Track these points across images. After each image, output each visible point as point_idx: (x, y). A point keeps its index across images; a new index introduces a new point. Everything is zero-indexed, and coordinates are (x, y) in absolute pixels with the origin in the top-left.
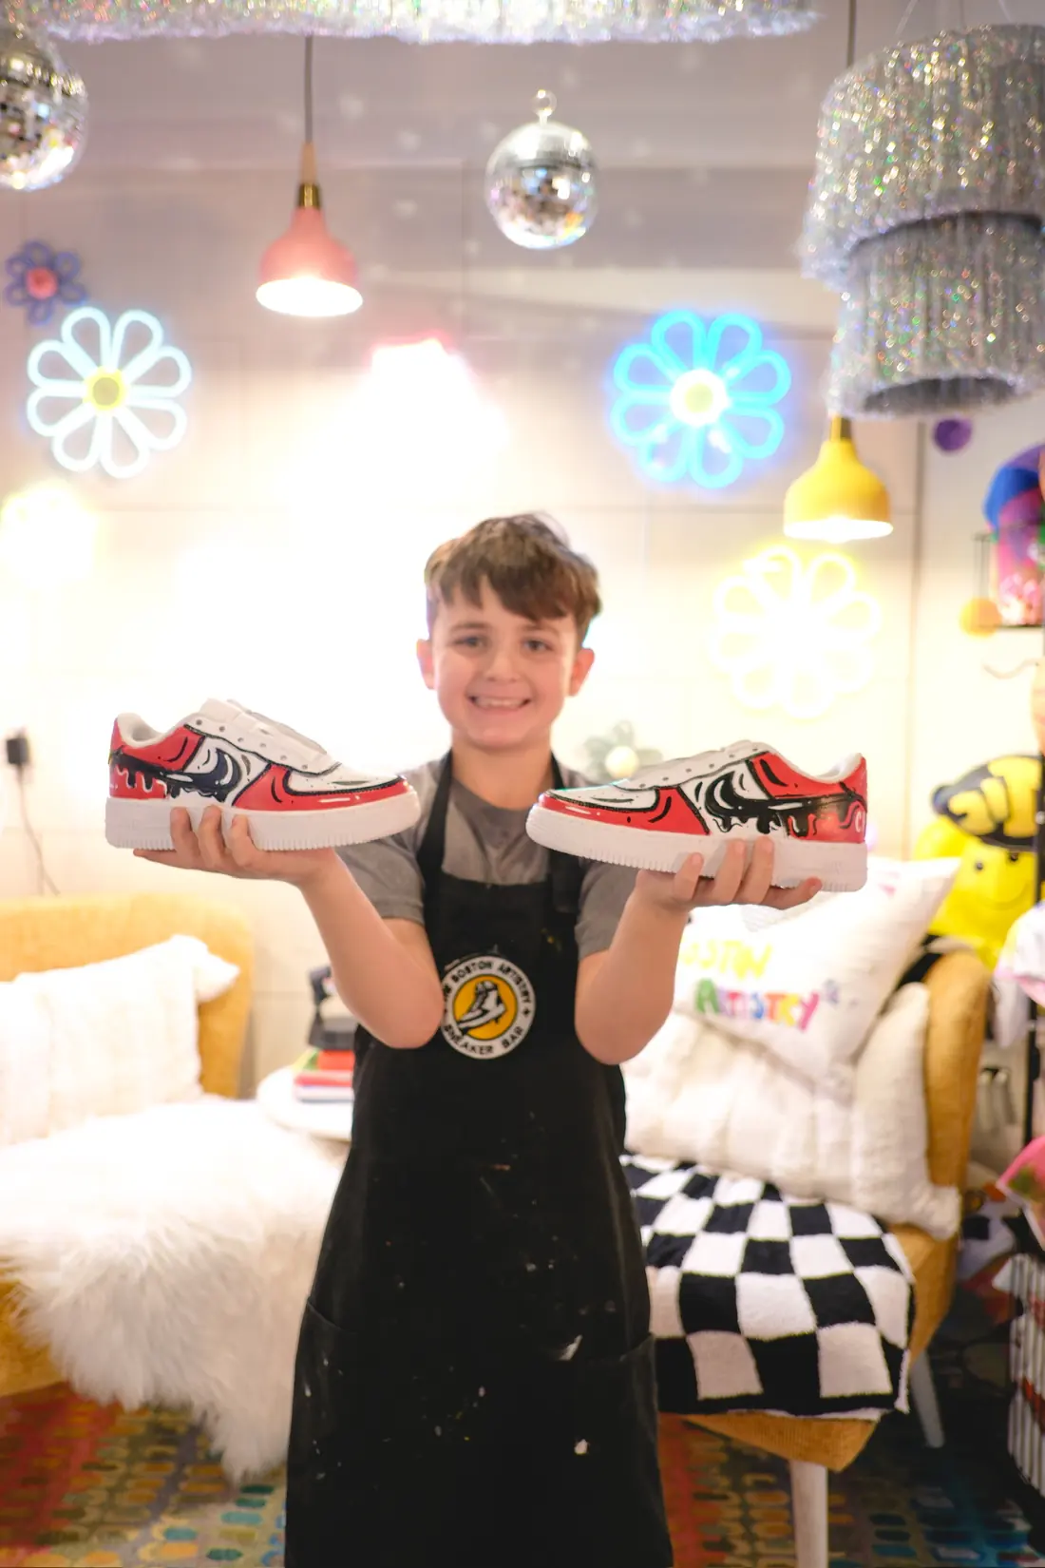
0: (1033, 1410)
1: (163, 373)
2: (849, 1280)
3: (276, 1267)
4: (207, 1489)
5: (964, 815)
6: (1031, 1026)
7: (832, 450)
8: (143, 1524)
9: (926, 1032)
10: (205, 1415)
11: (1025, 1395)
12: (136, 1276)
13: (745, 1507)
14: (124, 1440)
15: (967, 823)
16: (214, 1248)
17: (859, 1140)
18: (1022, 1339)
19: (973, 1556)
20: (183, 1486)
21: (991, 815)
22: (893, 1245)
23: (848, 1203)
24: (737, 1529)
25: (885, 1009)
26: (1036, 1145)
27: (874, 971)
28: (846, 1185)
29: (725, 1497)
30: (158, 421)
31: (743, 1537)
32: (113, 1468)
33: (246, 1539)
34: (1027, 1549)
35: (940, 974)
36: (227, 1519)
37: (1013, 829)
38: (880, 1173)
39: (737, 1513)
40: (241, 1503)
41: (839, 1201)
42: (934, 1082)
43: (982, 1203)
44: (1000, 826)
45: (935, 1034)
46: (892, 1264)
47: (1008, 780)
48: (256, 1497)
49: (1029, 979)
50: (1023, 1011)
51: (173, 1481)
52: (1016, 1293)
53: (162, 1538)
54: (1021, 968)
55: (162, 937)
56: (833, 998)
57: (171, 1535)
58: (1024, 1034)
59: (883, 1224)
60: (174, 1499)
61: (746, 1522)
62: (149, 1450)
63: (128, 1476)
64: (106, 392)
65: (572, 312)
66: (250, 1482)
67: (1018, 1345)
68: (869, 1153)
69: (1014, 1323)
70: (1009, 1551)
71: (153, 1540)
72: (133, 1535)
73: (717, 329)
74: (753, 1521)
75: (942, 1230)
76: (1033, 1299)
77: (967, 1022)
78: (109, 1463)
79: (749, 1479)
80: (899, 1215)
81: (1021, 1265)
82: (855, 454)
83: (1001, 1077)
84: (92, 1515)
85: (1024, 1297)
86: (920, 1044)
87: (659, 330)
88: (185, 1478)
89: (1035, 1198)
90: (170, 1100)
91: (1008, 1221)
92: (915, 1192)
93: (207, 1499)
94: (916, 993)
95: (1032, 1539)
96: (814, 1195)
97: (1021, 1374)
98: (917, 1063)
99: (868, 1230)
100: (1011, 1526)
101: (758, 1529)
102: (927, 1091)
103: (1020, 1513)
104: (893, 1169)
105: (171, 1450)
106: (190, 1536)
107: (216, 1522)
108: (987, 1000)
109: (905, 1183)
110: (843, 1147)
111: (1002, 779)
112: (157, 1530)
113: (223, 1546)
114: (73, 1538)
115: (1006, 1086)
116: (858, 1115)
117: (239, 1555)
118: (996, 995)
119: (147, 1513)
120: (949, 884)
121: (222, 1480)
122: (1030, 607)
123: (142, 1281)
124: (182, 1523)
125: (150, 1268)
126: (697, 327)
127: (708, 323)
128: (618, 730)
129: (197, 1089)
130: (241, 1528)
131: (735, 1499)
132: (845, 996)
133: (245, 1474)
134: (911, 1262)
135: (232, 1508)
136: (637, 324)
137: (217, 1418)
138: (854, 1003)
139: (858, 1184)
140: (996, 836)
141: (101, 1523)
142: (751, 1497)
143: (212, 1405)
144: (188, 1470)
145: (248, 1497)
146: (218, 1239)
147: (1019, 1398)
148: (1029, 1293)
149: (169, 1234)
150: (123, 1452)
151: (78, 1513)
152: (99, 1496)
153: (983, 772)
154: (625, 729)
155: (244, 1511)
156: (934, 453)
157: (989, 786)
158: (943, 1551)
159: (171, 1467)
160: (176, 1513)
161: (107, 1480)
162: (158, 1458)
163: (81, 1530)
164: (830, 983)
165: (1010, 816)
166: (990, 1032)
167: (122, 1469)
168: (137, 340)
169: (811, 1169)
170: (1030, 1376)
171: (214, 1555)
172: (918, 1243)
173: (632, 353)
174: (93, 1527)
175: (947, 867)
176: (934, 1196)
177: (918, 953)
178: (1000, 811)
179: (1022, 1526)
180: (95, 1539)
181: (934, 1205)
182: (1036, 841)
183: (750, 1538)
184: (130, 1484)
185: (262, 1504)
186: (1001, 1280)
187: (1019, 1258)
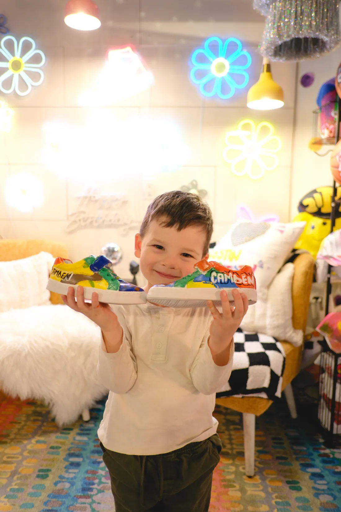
0: (326, 404)
1: (36, 59)
2: (264, 354)
3: (73, 354)
4: (51, 429)
5: (307, 206)
6: (329, 276)
7: (264, 76)
8: (29, 439)
9: (293, 278)
10: (49, 404)
11: (324, 399)
12: (24, 354)
13: (230, 435)
14: (24, 415)
15: (308, 209)
16: (51, 347)
17: (269, 313)
18: (323, 381)
19: (305, 449)
20: (43, 428)
21: (317, 206)
22: (279, 345)
23: (265, 334)
24: (227, 441)
25: (279, 271)
26: (330, 315)
27: (275, 258)
28: (264, 328)
29: (223, 432)
30: (35, 76)
31: (229, 443)
32: (20, 423)
33: (63, 443)
34: (323, 447)
35: (298, 260)
36: (57, 437)
37: (324, 210)
38: (276, 323)
39: (227, 437)
40: (62, 433)
41: (262, 333)
42: (295, 294)
43: (311, 337)
44: (320, 209)
45: (296, 278)
46: (279, 351)
47: (322, 193)
48: (68, 432)
49: (327, 257)
50: (326, 271)
51: (40, 427)
52: (322, 366)
53: (35, 443)
54: (325, 253)
55: (37, 253)
56: (261, 266)
57: (38, 442)
58: (326, 279)
59: (277, 340)
60: (40, 432)
61: (230, 439)
62: (32, 418)
63: (25, 425)
64: (16, 66)
65: (177, 37)
66: (65, 427)
67: (322, 383)
68: (272, 317)
69: (321, 376)
70: (317, 447)
71: (31, 443)
72: (25, 442)
73: (227, 43)
74: (232, 439)
75: (296, 343)
76: (327, 366)
77: (306, 273)
78: (19, 422)
79: (232, 427)
80: (282, 337)
81: (324, 356)
82: (271, 77)
83: (319, 300)
84: (12, 436)
85: (324, 367)
86: (291, 281)
87: (207, 43)
88: (44, 426)
89: (328, 333)
90: (40, 305)
91: (319, 342)
92: (288, 330)
93: (51, 432)
94: (290, 266)
95: (324, 444)
96: (254, 331)
97: (322, 392)
98: (290, 288)
99: (271, 341)
100: (318, 441)
101: (234, 441)
102: (293, 297)
103: (321, 437)
104: (280, 321)
105: (40, 418)
106: (44, 442)
107: (54, 439)
108: (314, 267)
109: (284, 327)
110: (264, 315)
111: (321, 193)
112: (33, 441)
113: (55, 445)
114: (6, 443)
115: (321, 303)
116: (269, 305)
117: (60, 448)
118: (317, 266)
119: (30, 436)
120: (302, 229)
121: (57, 426)
122: (331, 132)
123: (26, 356)
124: (42, 439)
125: (28, 352)
126: (220, 43)
127: (224, 41)
128: (192, 183)
129: (49, 302)
130: (62, 440)
131: (227, 433)
132: (265, 266)
133: (63, 425)
134: (286, 351)
135: (59, 434)
136: (199, 41)
137: (53, 405)
138: (268, 268)
139: (269, 327)
140: (318, 213)
141: (15, 438)
142: (232, 432)
143: (51, 400)
144: (45, 424)
145: (64, 431)
146: (52, 344)
147: (322, 401)
148: (326, 365)
149: (35, 342)
150: (23, 418)
151: (7, 436)
152: (15, 431)
153: (315, 191)
154: (194, 183)
155: (63, 435)
156: (300, 87)
157: (317, 196)
158: (295, 447)
159: (39, 423)
160: (40, 436)
161: (18, 426)
162: (35, 420)
163: (9, 441)
164: (261, 261)
165: (323, 206)
166: (315, 280)
167: (23, 423)
168: (26, 47)
169: (253, 322)
170: (325, 392)
171: (52, 448)
172: (288, 346)
173: (198, 51)
174: (12, 440)
175: (301, 224)
176: (294, 332)
177: (291, 255)
178: (320, 204)
179: (321, 441)
180: (13, 443)
181: (294, 335)
182: (331, 214)
183: (231, 444)
184: (25, 427)
185: (69, 434)
186: (317, 361)
187: (323, 354)
